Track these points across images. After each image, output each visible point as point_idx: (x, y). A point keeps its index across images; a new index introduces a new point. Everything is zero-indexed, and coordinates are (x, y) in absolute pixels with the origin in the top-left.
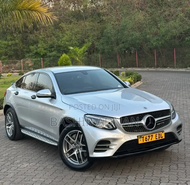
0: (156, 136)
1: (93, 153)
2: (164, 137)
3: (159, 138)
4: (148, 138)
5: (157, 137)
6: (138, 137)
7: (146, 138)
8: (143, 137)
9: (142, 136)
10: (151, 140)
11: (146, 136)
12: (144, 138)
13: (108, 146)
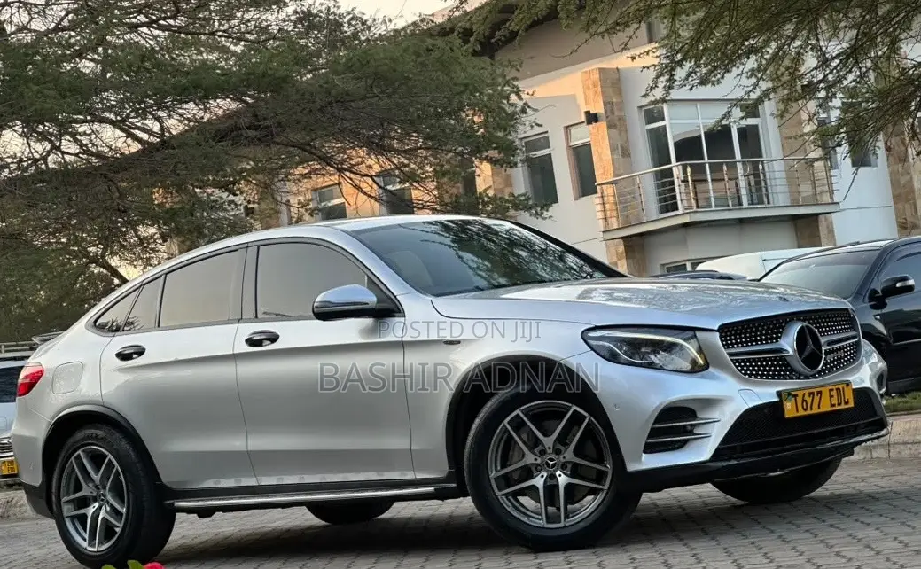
0: (831, 396)
1: (641, 457)
2: (851, 405)
3: (839, 404)
4: (809, 400)
5: (835, 401)
6: (779, 394)
7: (804, 400)
8: (795, 396)
9: (793, 393)
10: (819, 407)
11: (802, 392)
12: (799, 399)
13: (691, 425)
